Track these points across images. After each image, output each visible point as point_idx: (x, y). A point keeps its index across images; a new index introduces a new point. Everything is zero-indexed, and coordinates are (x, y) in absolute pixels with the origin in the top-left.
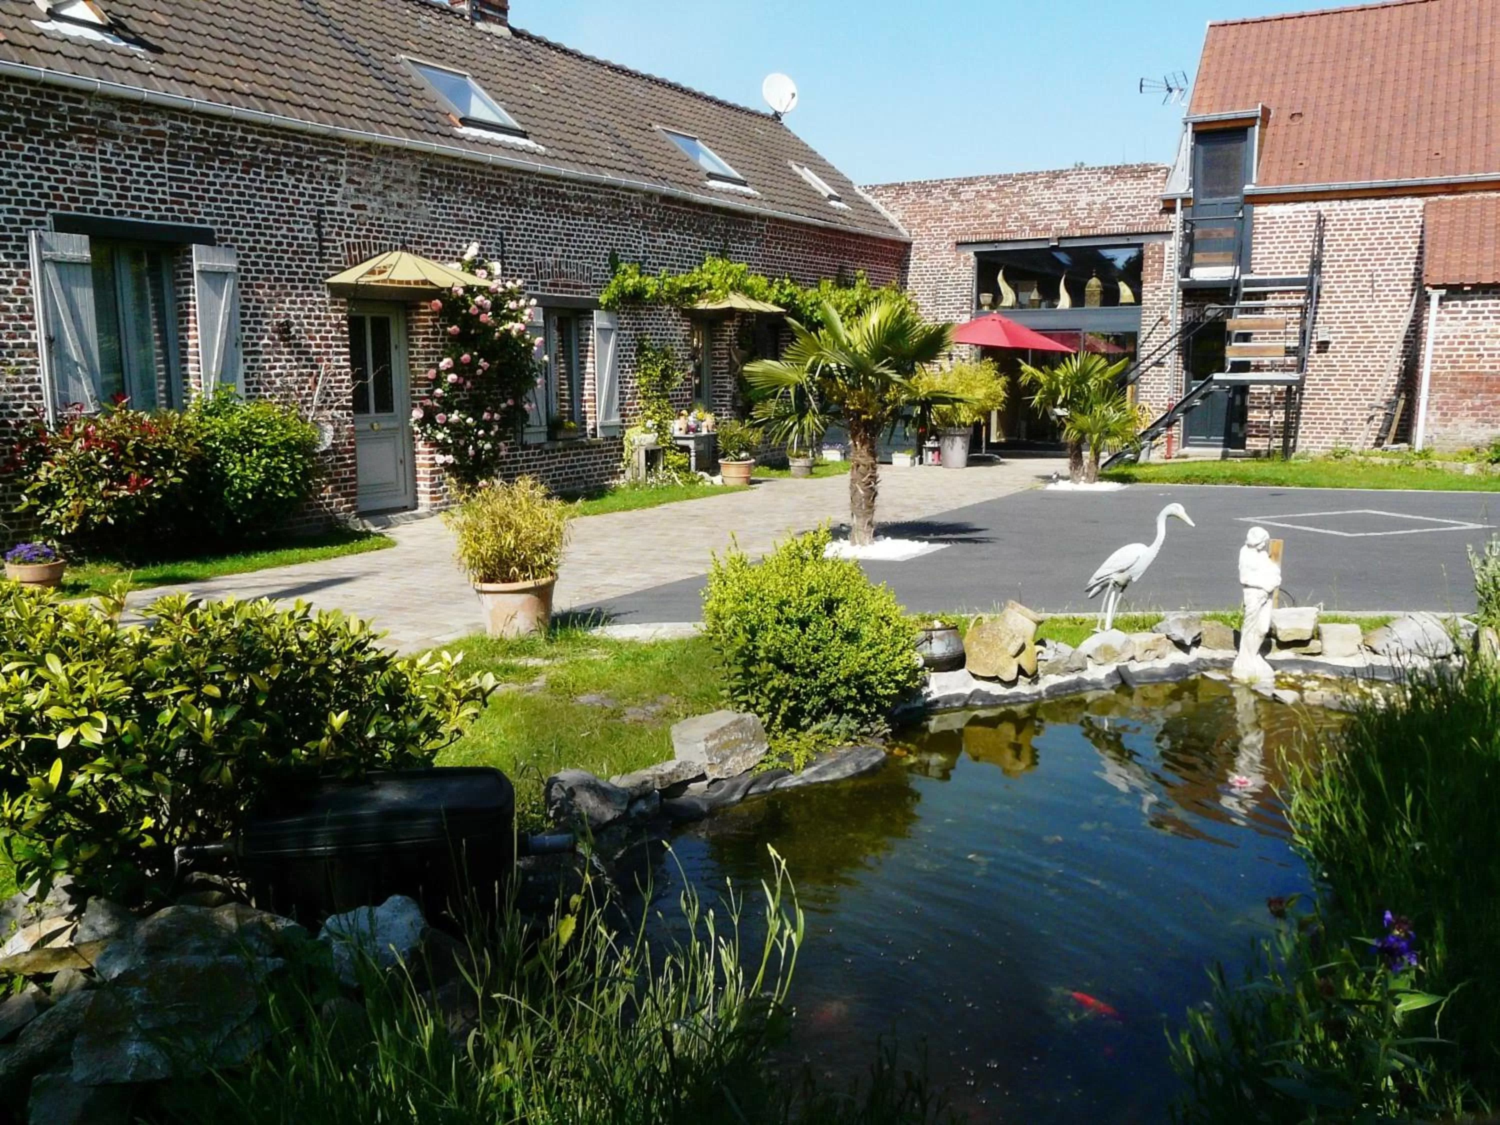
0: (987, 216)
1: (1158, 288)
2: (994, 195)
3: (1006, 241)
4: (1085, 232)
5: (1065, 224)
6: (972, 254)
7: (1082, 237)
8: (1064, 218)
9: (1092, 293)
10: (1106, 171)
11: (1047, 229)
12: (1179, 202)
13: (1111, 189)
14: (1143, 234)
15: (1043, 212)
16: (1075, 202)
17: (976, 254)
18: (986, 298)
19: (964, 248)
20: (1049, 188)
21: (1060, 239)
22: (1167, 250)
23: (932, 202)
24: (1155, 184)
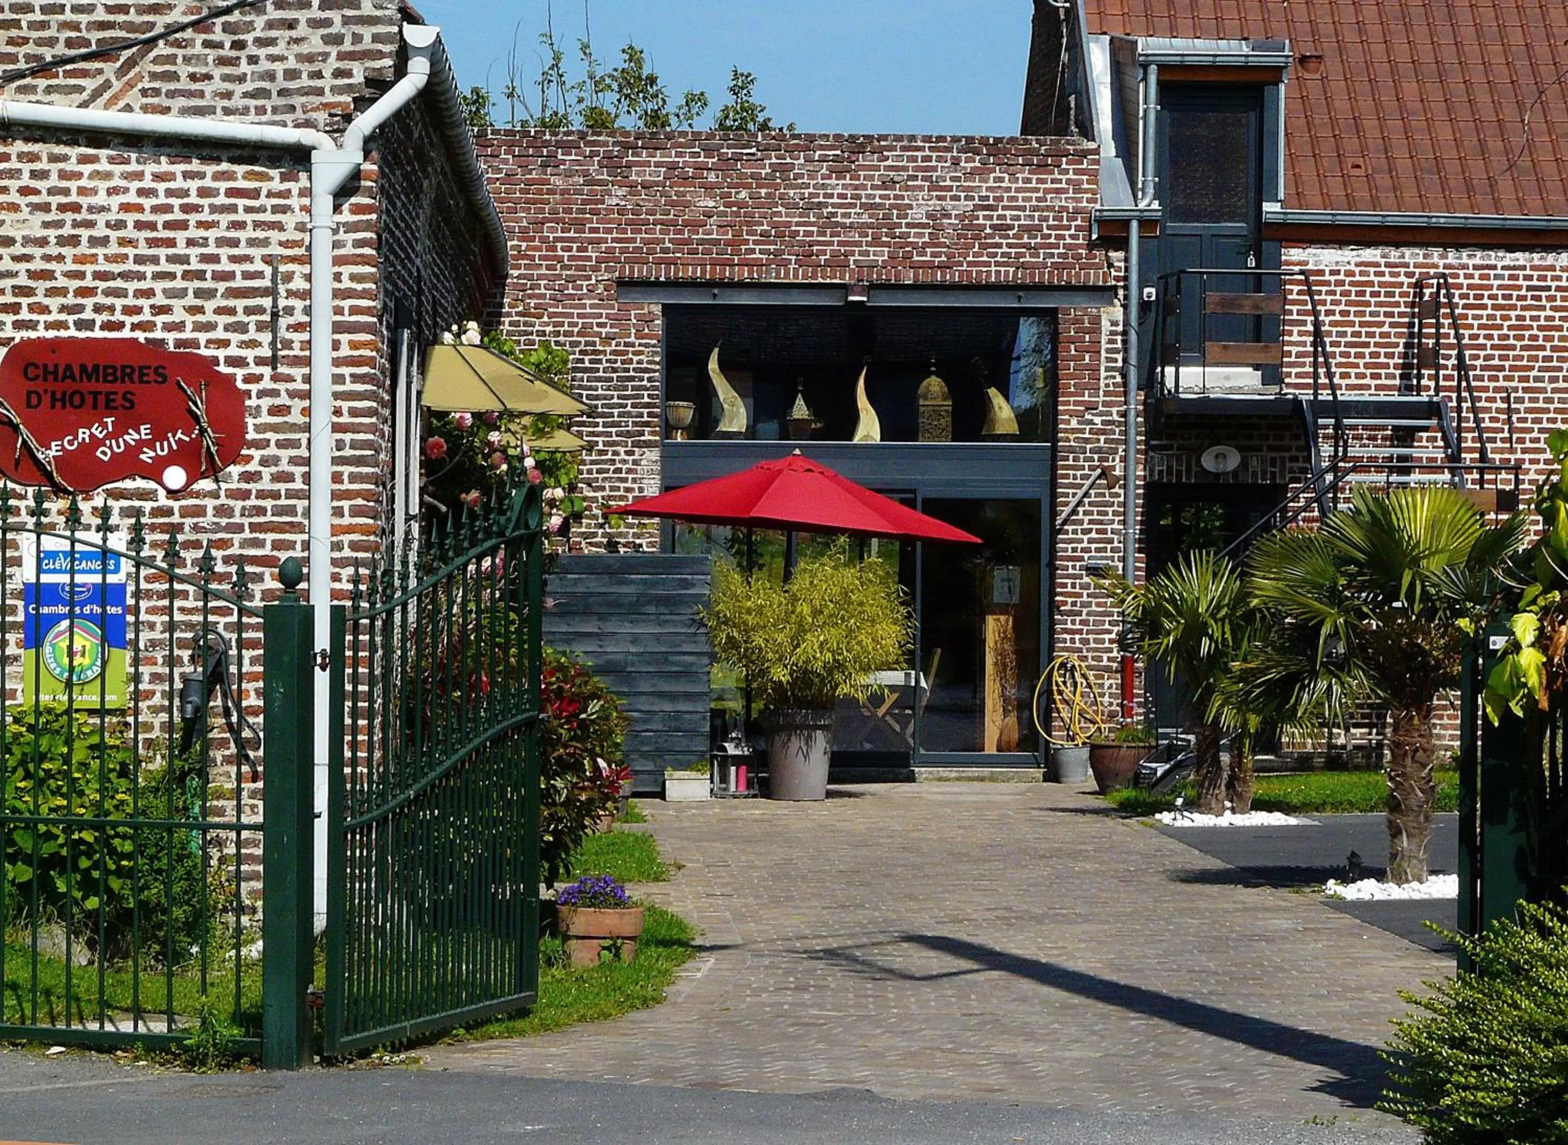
0: (694, 225)
1: (1091, 407)
2: (712, 177)
3: (741, 285)
4: (924, 277)
5: (881, 255)
6: (657, 309)
7: (916, 287)
8: (876, 241)
9: (936, 412)
10: (970, 145)
11: (838, 262)
12: (1134, 224)
13: (984, 187)
14: (1052, 288)
15: (829, 224)
16: (903, 210)
17: (667, 310)
18: (685, 411)
19: (634, 296)
20: (840, 174)
21: (874, 287)
22: (1105, 325)
23: (558, 181)
24: (1076, 186)
